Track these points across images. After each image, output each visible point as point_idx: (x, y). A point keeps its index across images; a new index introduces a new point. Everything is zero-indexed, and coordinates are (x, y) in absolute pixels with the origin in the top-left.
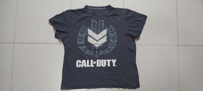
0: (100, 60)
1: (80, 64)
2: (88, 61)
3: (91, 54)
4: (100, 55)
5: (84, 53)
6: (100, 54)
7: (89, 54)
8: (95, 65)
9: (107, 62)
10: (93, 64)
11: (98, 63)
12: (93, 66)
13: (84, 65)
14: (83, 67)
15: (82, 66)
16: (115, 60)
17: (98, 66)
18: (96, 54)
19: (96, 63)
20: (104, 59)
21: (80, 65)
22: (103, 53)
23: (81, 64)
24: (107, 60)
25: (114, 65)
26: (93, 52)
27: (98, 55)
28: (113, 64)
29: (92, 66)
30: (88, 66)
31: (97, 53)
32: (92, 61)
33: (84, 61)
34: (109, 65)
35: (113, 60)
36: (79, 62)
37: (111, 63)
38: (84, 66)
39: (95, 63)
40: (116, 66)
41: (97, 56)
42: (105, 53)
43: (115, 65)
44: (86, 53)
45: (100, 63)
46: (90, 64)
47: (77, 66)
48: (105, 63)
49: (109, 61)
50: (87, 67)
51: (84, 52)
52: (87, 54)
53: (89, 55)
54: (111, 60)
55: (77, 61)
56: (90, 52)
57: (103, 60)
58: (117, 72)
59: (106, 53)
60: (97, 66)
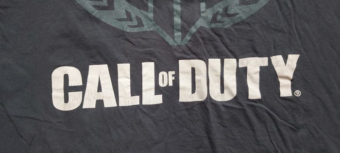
0: (199, 64)
1: (75, 89)
2: (124, 69)
3: (140, 24)
4: (200, 30)
5: (97, 21)
6: (200, 23)
7: (126, 27)
8: (171, 92)
9: (242, 74)
10: (158, 90)
11: (185, 82)
12: (158, 100)
13: (100, 96)
14: (93, 106)
15: (90, 104)
16: (293, 59)
17: (186, 96)
18: (172, 27)
19: (176, 82)
20: (222, 56)
21: (75, 99)
22: (214, 20)
23: (82, 88)
24: (244, 62)
25: (286, 91)
26: (151, 15)
27: (184, 31)
28: (281, 80)
29: (151, 98)
30: (127, 100)
31: (177, 20)
32: (148, 68)
33: (99, 72)
34: (254, 92)
35: (277, 60)
36: (66, 77)
37: (269, 77)
38: (100, 103)
39: (166, 79)
40: (298, 93)
41: (178, 40)
42: (226, 19)
43: (293, 90)
44: (107, 18)
45: (201, 78)
46: (136, 88)
47: (58, 102)
48: (231, 81)
49: (254, 65)
50: (119, 111)
51: (96, 13)
52: (117, 25)
53: (129, 30)
54: (264, 61)
55: (57, 75)
56: (135, 12)
57: (215, 63)
58: (303, 133)
59: (236, 19)
60: (182, 99)
